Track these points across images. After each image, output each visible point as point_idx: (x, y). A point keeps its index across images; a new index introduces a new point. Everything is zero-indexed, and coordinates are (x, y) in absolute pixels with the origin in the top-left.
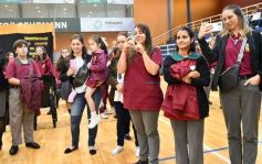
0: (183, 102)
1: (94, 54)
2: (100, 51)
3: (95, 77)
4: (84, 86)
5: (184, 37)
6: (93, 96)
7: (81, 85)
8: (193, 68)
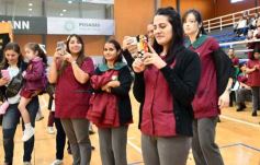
0: (100, 110)
1: (31, 62)
2: (37, 59)
3: (30, 86)
4: (18, 96)
5: (111, 49)
6: (27, 107)
7: (14, 95)
8: (114, 77)
